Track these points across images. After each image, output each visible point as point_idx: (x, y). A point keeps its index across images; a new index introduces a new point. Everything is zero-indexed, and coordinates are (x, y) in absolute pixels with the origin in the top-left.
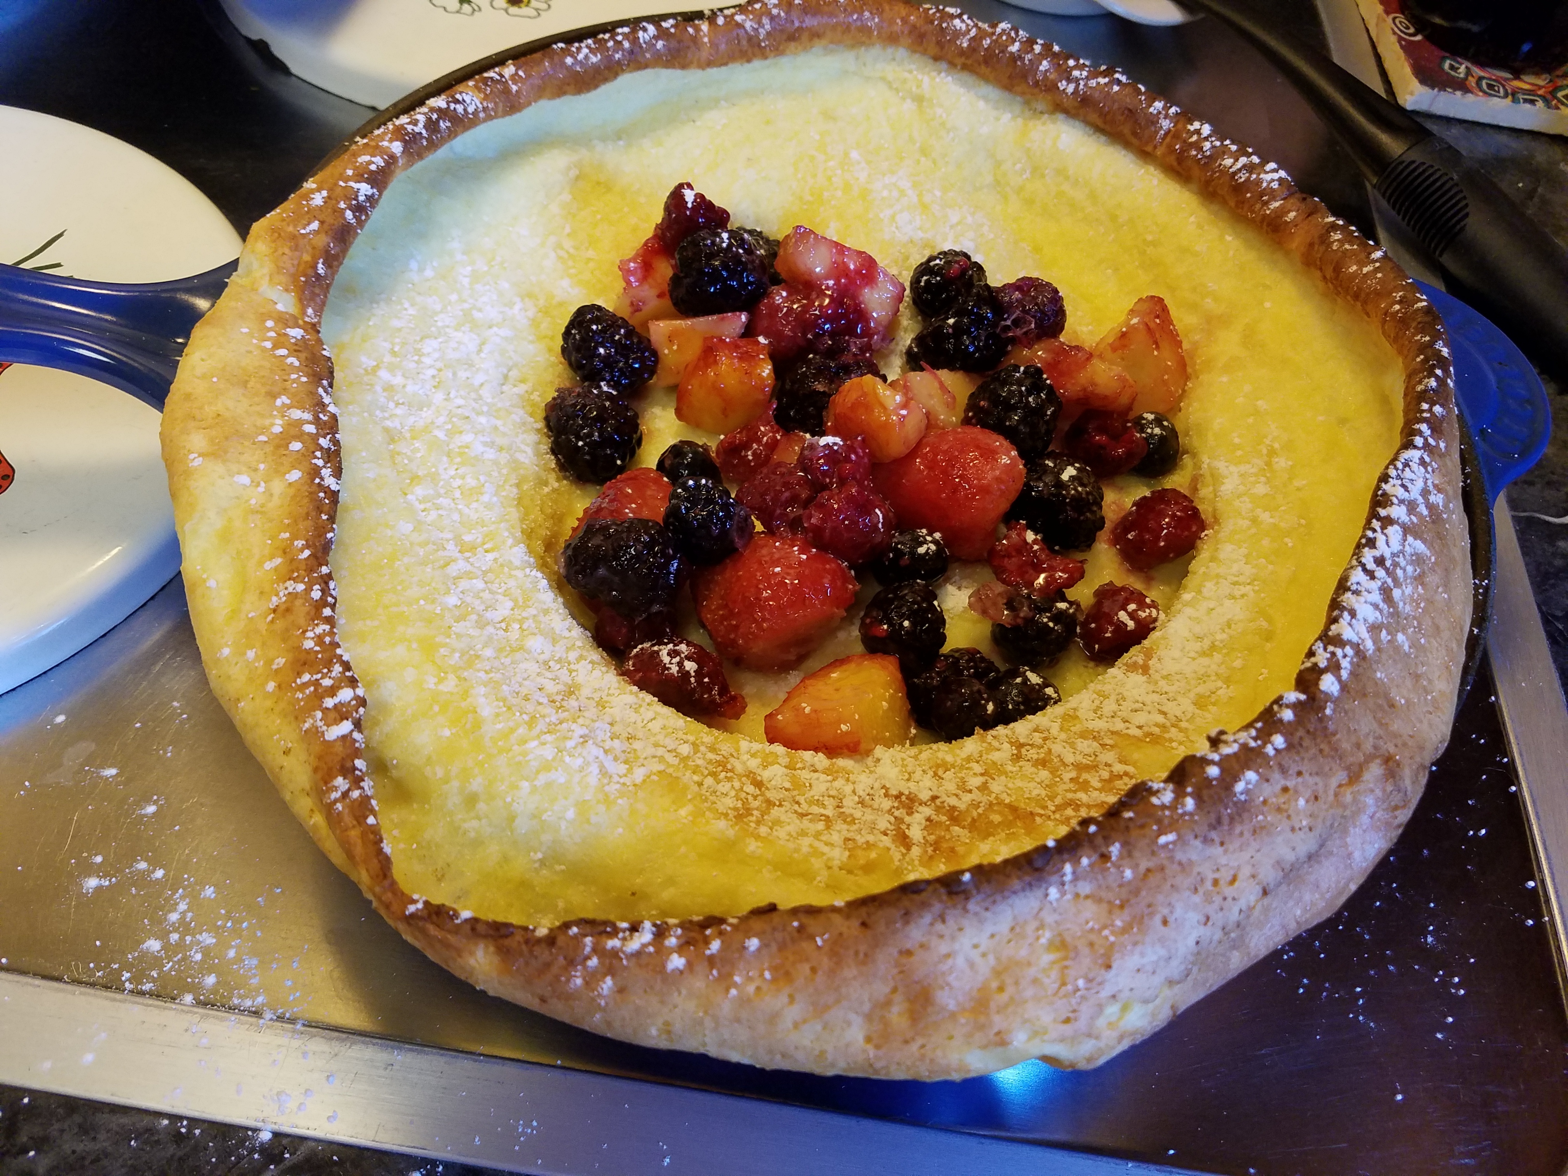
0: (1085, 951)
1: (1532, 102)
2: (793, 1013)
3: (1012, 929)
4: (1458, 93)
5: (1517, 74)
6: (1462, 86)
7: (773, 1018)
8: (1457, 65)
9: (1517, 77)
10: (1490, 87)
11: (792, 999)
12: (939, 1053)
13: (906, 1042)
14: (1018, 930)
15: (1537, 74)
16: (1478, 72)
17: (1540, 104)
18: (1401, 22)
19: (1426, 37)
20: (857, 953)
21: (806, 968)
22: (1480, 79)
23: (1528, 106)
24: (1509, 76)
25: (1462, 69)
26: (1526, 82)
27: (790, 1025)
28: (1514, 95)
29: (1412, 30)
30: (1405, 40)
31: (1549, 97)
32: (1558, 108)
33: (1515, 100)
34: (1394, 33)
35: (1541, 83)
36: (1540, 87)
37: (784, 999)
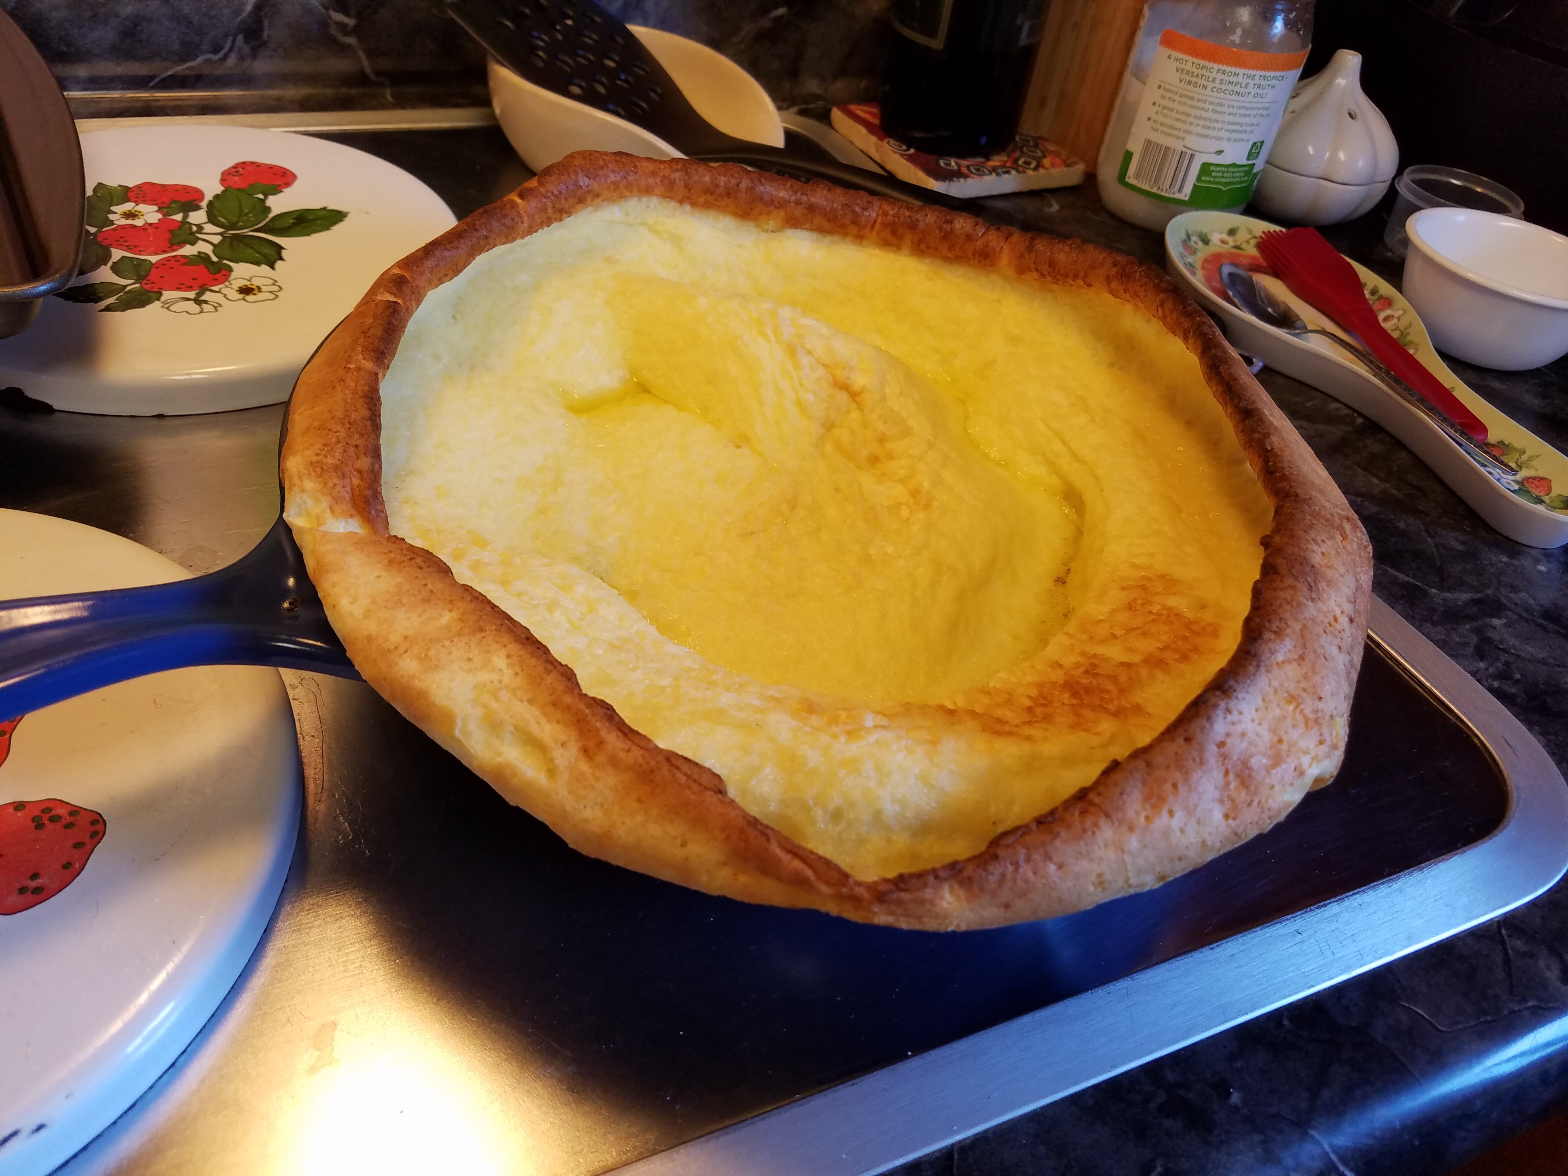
0: (1305, 695)
1: (1008, 172)
2: (1177, 822)
3: (1264, 700)
4: (962, 180)
5: (987, 157)
6: (958, 175)
7: (1166, 833)
8: (948, 162)
9: (988, 160)
10: (978, 170)
11: (1171, 813)
12: (1270, 801)
13: (1249, 805)
14: (1267, 700)
15: (998, 154)
16: (964, 163)
17: (1013, 172)
18: (894, 144)
19: (917, 149)
20: (1194, 760)
21: (1168, 787)
22: (968, 167)
23: (1007, 176)
24: (983, 160)
25: (953, 164)
26: (996, 161)
27: (1178, 833)
28: (994, 170)
29: (904, 147)
30: (905, 155)
31: (1015, 166)
32: (1024, 172)
33: (998, 174)
34: (895, 152)
35: (1005, 159)
36: (1006, 162)
37: (1165, 815)
